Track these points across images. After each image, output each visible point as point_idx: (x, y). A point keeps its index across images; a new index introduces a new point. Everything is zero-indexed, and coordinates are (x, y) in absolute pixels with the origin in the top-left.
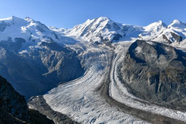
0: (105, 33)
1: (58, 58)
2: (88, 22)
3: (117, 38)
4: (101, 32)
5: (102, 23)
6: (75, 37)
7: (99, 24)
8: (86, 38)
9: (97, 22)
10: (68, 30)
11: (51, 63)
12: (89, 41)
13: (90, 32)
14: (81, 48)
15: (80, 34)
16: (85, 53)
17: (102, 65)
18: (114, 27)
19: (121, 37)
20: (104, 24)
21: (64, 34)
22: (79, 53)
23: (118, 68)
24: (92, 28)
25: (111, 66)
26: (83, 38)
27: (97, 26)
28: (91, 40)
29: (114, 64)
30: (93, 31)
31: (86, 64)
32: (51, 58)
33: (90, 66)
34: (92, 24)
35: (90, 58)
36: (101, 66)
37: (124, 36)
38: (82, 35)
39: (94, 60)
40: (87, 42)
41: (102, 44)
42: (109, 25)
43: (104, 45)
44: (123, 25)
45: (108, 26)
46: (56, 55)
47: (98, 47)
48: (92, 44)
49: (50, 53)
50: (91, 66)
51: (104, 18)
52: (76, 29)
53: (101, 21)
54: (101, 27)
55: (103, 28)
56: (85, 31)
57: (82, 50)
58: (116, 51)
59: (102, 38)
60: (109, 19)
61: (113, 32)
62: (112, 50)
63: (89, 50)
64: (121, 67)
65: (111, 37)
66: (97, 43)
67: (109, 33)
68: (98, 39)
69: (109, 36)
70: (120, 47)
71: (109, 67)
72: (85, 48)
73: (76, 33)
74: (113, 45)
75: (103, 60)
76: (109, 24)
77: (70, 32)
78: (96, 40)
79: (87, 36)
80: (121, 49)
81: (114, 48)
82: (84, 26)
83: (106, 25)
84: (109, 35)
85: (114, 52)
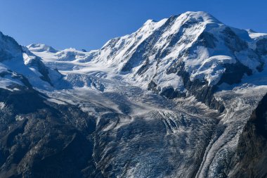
0: (195, 62)
1: (32, 136)
2: (148, 28)
3: (233, 76)
4: (184, 59)
5: (188, 32)
6: (105, 74)
7: (180, 34)
8: (139, 78)
9: (175, 28)
10: (88, 54)
11: (8, 153)
12: (145, 85)
13: (151, 58)
14: (115, 107)
15: (121, 66)
16: (125, 121)
17: (170, 160)
18: (227, 41)
19: (250, 72)
20: (196, 32)
21: (70, 67)
22: (104, 123)
23: (219, 169)
24: (158, 45)
25: (198, 163)
26: (128, 78)
27: (174, 40)
28: (152, 85)
29: (209, 156)
30: (161, 55)
31: (120, 156)
32: (12, 136)
33: (130, 163)
34: (158, 33)
35: (137, 138)
36: (166, 163)
37: (260, 69)
38: (127, 69)
39: (146, 145)
40: (138, 91)
41: (184, 95)
42: (211, 36)
43: (193, 98)
44: (253, 36)
45: (206, 40)
46: (27, 128)
47: (172, 107)
48: (155, 98)
49: (13, 120)
50: (134, 165)
51: (197, 15)
52: (109, 50)
53: (186, 25)
54: (186, 42)
55: (190, 45)
56: (138, 57)
57: (117, 114)
58: (226, 118)
59: (185, 75)
60: (211, 17)
61: (221, 58)
62: (213, 115)
63: (139, 113)
64: (230, 167)
65: (213, 74)
66: (170, 93)
67: (207, 60)
68: (174, 81)
69: (209, 71)
70: (239, 105)
71: (191, 167)
72: (127, 110)
73: (110, 62)
74: (218, 97)
75: (174, 146)
76: (211, 32)
77: (93, 62)
78: (166, 84)
79: (140, 72)
80: (240, 112)
81: (222, 110)
82: (133, 40)
83: (201, 36)
84: (207, 66)
85: (218, 121)
